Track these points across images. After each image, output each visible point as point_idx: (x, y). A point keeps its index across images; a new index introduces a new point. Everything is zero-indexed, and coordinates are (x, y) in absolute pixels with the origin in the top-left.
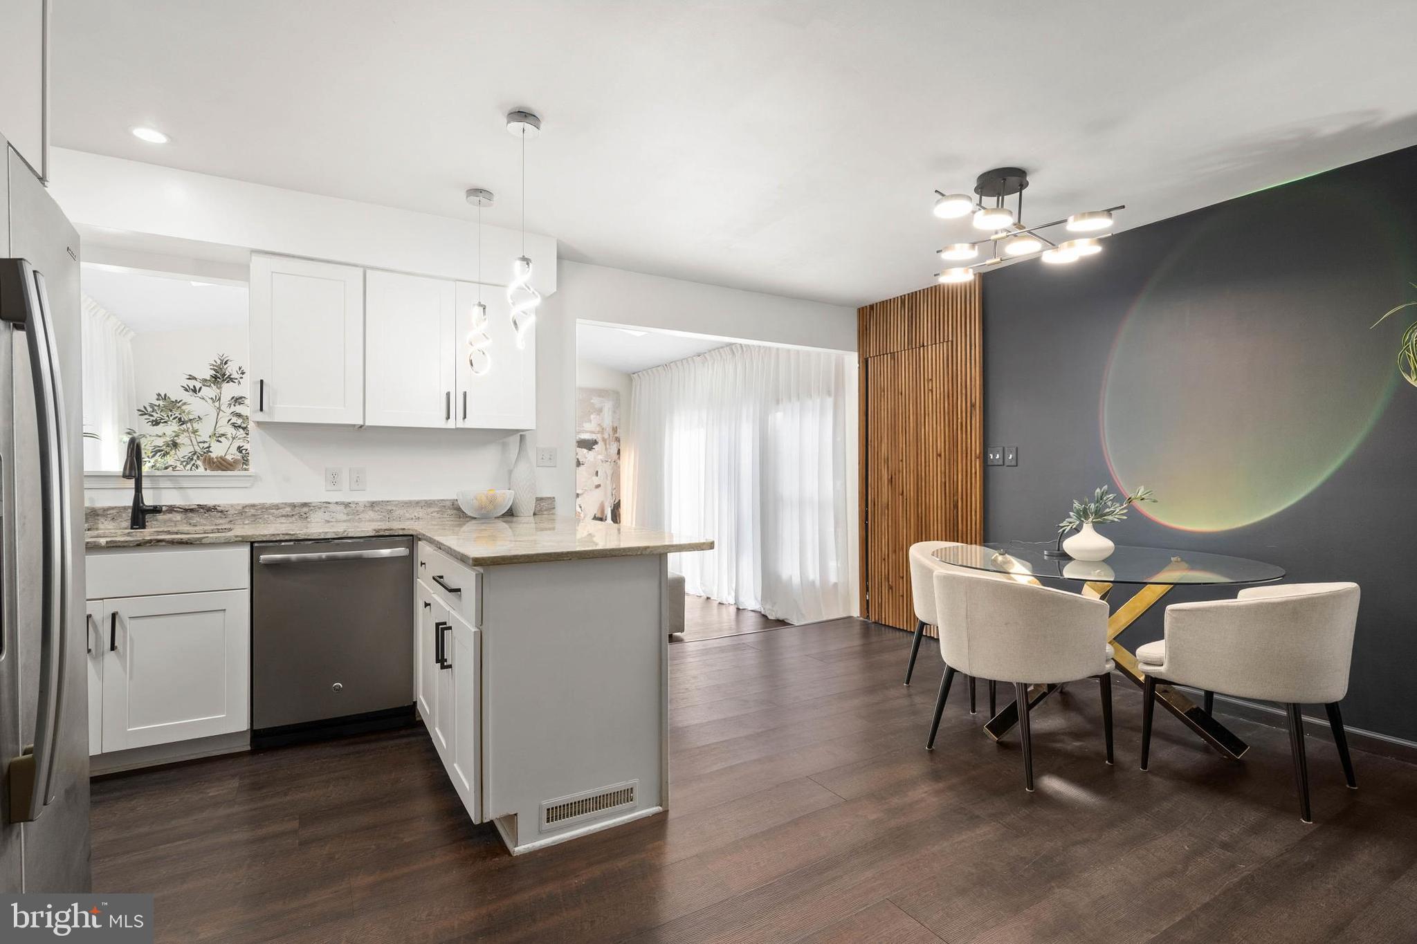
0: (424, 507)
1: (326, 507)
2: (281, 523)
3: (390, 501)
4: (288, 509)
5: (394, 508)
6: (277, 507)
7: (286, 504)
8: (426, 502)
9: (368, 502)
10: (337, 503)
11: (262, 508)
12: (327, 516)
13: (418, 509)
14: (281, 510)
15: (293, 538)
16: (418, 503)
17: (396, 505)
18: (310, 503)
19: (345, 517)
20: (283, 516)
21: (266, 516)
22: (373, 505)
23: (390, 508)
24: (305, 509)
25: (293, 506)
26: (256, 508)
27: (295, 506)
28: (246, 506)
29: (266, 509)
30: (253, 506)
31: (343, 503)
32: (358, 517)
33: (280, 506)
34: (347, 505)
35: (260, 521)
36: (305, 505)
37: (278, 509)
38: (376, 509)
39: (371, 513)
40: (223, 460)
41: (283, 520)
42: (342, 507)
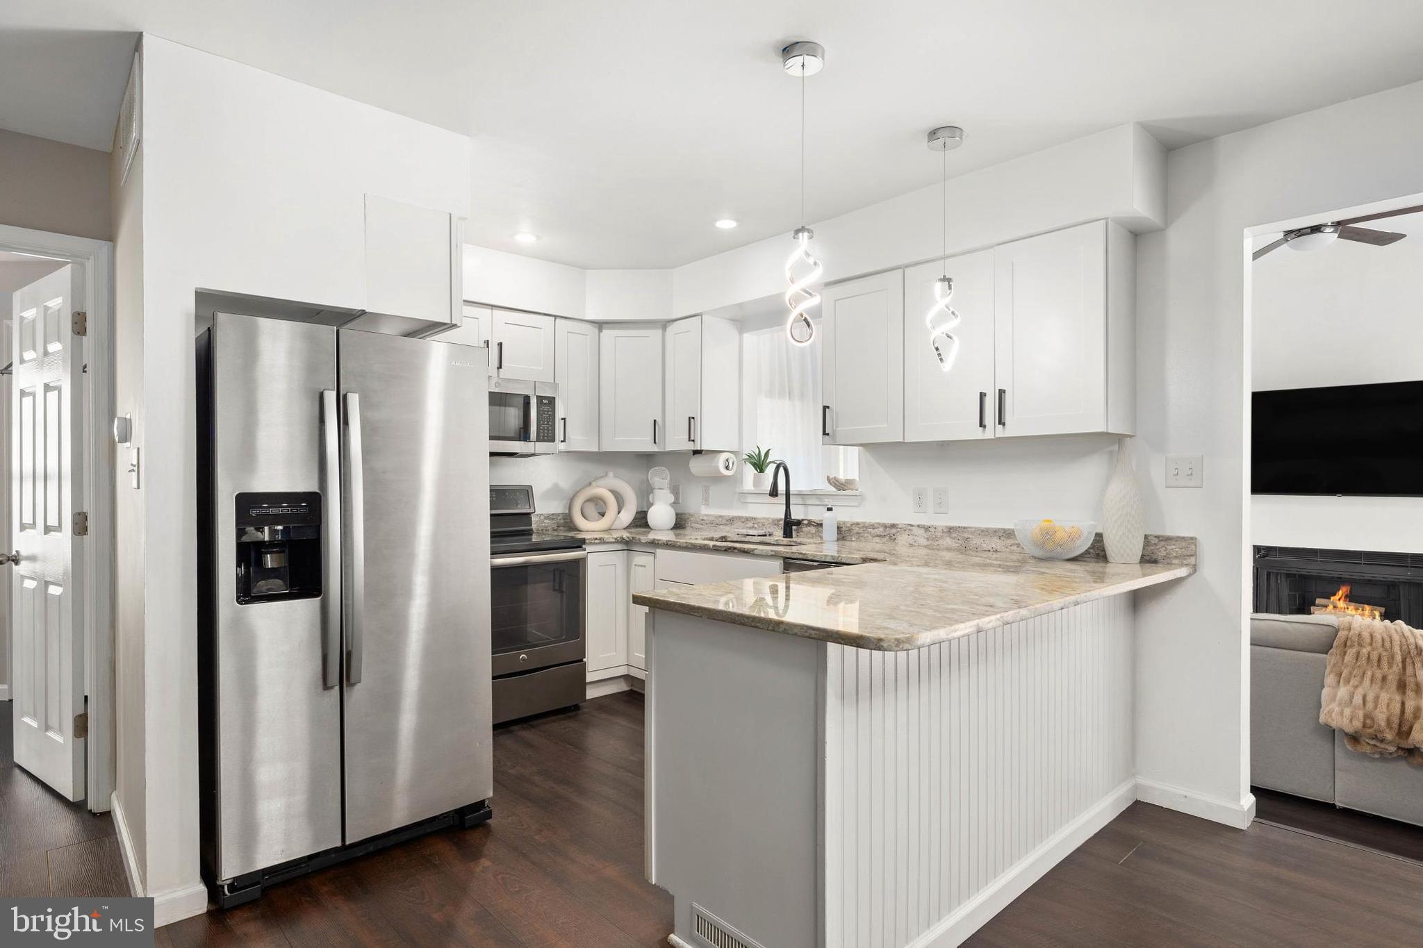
0: (1002, 539)
1: (910, 530)
2: (877, 543)
3: (967, 528)
4: (881, 529)
5: (970, 536)
6: (873, 526)
7: (879, 524)
8: (1004, 530)
9: (946, 527)
10: (918, 526)
11: (863, 527)
12: (910, 539)
13: (996, 539)
14: (876, 530)
15: (805, 558)
16: (996, 531)
17: (973, 533)
18: (898, 525)
19: (924, 542)
20: (878, 536)
21: (866, 535)
22: (950, 530)
23: (966, 535)
24: (894, 531)
25: (885, 526)
26: (859, 526)
27: (886, 527)
28: (853, 524)
29: (866, 527)
30: (858, 524)
31: (923, 527)
32: (936, 543)
33: (876, 525)
34: (927, 529)
35: (862, 539)
36: (893, 526)
37: (874, 529)
38: (954, 535)
39: (948, 540)
40: (837, 481)
41: (877, 539)
42: (922, 531)
